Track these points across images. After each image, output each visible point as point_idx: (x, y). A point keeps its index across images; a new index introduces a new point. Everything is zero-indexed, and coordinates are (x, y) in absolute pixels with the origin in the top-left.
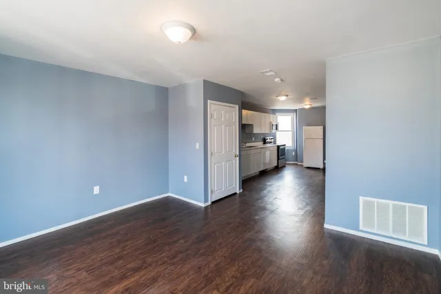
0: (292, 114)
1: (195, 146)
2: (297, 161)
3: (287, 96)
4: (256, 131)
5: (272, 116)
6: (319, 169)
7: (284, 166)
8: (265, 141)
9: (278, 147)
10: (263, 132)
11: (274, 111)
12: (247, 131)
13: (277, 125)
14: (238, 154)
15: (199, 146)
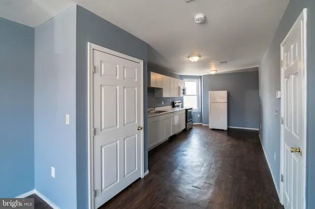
0: (197, 80)
1: (65, 119)
2: (201, 122)
3: (200, 56)
4: (166, 95)
5: (180, 80)
6: (223, 130)
7: (191, 128)
8: (173, 105)
9: (187, 110)
10: (172, 96)
11: (182, 77)
12: (156, 95)
13: (184, 90)
14: (142, 125)
15: (69, 119)
